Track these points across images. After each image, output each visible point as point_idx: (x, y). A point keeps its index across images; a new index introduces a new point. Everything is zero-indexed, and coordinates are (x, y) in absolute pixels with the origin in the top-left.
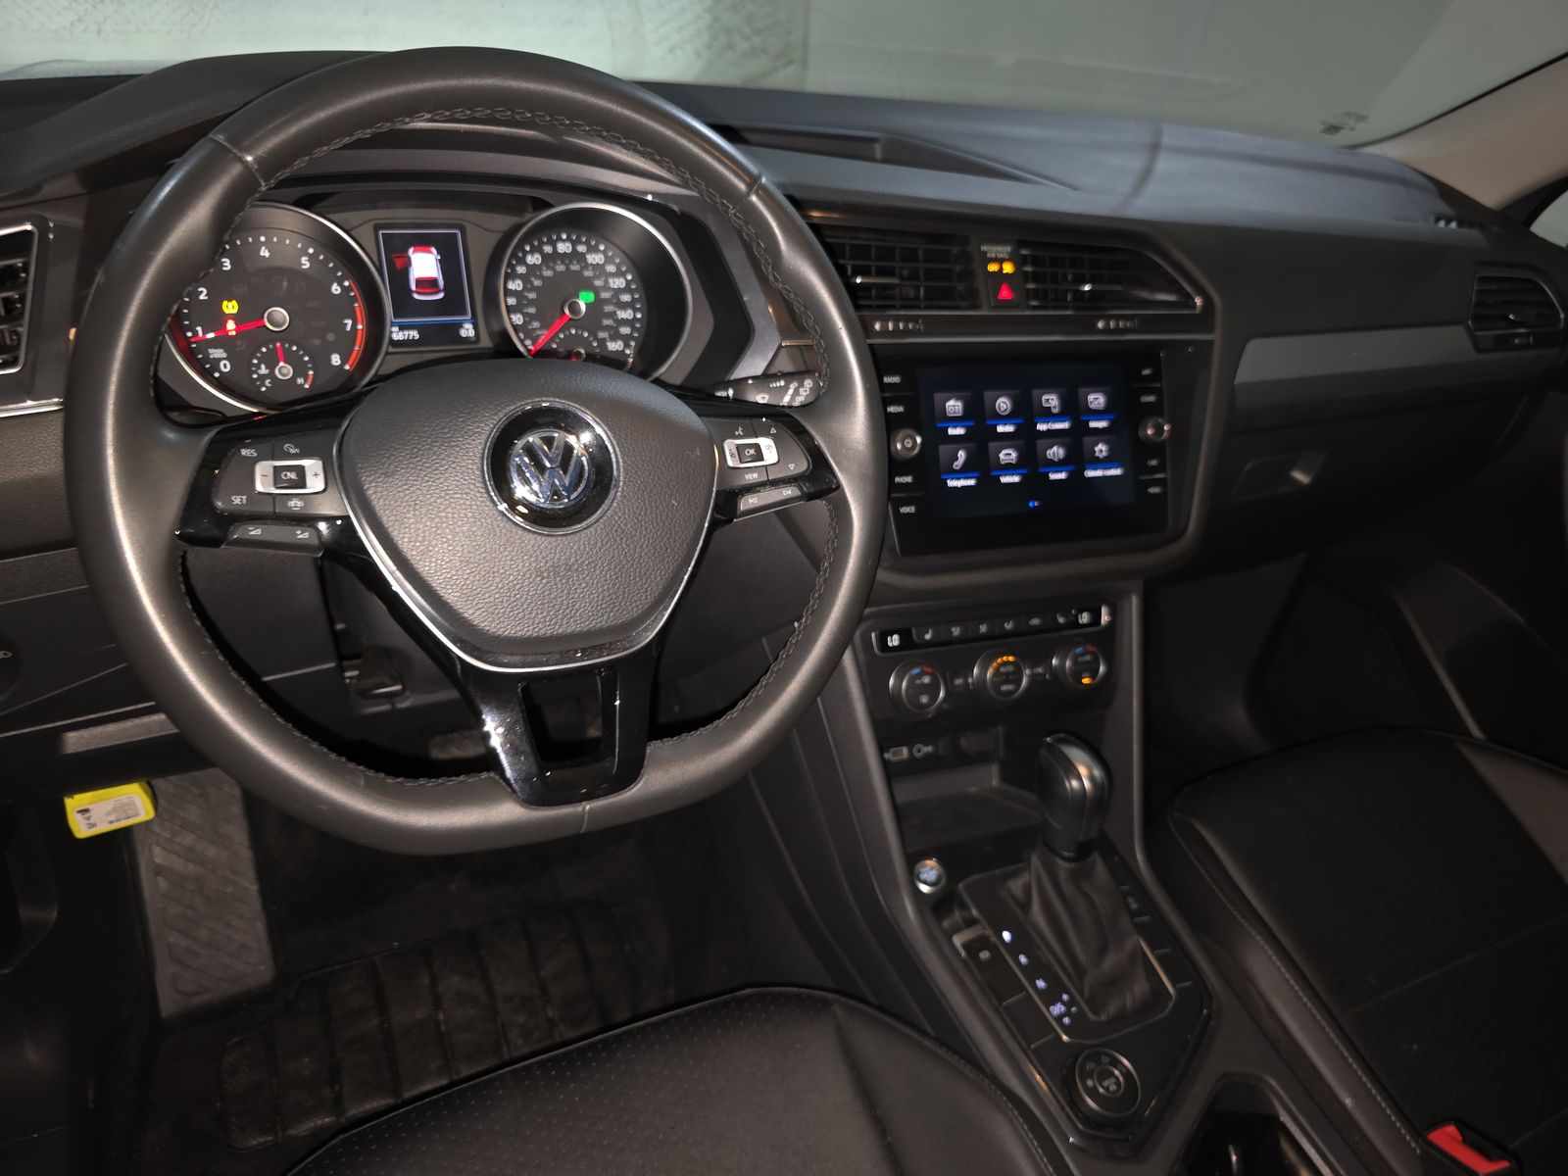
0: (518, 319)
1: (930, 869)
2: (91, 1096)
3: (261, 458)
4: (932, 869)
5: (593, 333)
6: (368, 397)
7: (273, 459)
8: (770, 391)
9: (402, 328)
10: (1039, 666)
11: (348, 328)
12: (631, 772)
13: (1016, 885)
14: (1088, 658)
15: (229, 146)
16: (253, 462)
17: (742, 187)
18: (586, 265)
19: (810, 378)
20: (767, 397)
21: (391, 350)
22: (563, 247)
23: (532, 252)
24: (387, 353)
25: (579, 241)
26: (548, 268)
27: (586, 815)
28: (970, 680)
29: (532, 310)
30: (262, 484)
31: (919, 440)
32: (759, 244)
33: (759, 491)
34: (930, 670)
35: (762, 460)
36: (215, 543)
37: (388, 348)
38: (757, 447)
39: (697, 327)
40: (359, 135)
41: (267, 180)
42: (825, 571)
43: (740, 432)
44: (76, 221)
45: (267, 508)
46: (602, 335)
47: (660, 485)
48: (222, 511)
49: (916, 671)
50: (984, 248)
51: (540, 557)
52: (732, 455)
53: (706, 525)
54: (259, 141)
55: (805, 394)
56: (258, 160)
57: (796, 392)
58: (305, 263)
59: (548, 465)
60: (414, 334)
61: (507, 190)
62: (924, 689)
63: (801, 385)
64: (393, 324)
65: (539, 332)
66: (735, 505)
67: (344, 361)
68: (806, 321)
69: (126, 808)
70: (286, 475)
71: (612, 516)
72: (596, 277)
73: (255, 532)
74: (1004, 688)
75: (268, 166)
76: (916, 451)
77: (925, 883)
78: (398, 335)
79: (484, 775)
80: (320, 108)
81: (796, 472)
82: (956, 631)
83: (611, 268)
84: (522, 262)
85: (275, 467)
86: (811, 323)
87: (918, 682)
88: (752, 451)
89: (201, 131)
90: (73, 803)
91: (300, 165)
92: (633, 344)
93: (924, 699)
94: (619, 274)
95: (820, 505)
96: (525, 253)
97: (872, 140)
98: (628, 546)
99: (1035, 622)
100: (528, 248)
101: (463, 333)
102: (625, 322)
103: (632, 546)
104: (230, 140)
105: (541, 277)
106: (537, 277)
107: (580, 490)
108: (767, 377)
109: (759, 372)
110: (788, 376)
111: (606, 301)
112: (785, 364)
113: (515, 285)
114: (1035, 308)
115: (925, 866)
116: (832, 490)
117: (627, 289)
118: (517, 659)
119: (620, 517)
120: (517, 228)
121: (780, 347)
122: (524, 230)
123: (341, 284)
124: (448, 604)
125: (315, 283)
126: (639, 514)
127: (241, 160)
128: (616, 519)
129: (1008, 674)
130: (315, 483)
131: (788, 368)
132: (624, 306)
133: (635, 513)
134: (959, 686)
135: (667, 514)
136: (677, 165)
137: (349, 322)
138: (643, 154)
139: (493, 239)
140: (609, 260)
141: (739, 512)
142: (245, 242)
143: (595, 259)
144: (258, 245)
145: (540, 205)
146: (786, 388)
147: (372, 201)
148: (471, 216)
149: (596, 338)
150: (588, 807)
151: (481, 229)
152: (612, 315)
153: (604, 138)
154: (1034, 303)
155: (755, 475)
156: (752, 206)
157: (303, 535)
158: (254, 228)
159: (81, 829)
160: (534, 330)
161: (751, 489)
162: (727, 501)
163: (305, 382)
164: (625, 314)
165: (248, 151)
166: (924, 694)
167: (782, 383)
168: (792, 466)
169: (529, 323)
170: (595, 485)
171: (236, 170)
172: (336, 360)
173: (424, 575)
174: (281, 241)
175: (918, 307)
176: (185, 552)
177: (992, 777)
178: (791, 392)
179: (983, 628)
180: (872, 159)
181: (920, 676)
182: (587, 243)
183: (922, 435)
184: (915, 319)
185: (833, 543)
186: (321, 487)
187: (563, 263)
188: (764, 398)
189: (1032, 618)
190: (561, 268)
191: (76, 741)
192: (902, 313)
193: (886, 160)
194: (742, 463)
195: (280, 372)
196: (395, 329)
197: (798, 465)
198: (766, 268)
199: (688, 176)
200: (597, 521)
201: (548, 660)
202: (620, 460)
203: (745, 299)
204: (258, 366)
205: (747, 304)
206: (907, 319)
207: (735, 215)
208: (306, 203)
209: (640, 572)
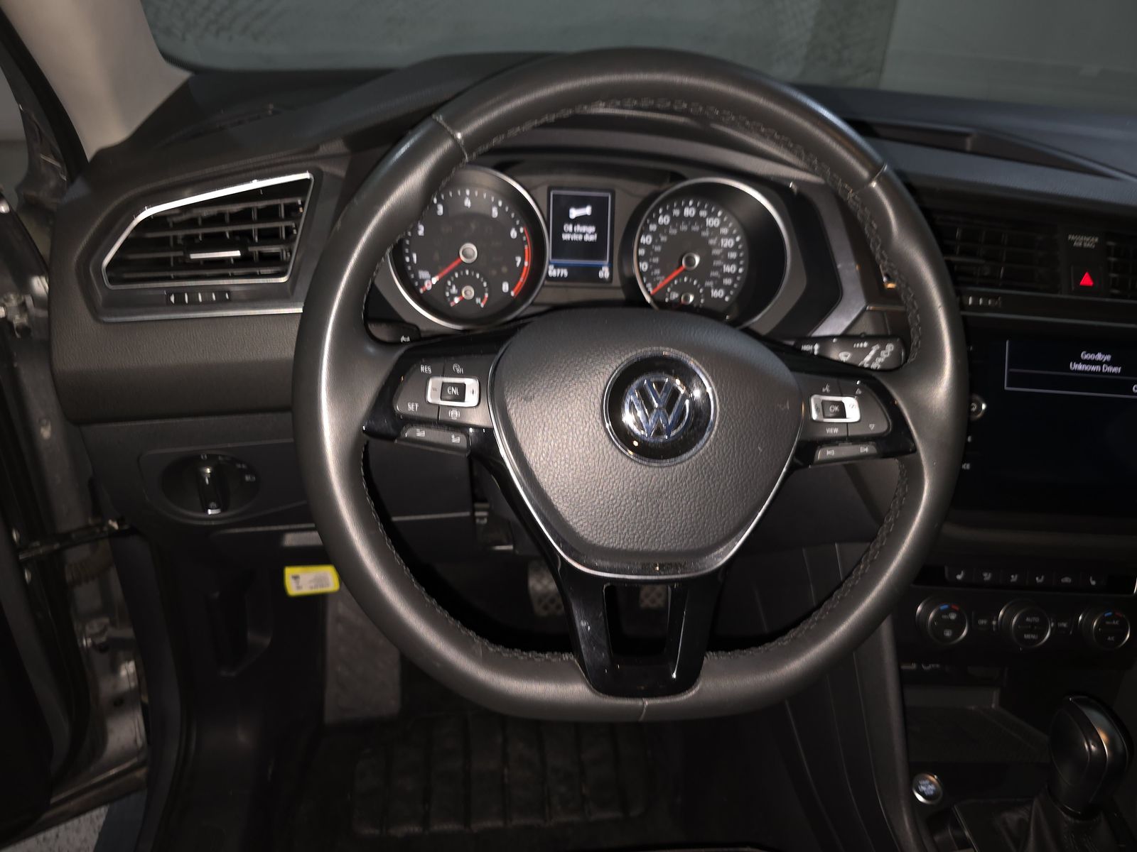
0: (644, 266)
1: (928, 786)
2: (270, 771)
3: (435, 374)
4: (931, 783)
5: (702, 283)
6: (522, 332)
7: (443, 376)
8: (852, 350)
9: (556, 266)
10: (1065, 622)
11: (518, 264)
12: (687, 681)
13: (1012, 818)
14: (1116, 623)
15: (445, 125)
16: (428, 377)
17: (865, 174)
18: (704, 227)
19: (893, 344)
20: (849, 355)
21: (546, 283)
22: (689, 212)
23: (664, 214)
24: (543, 285)
25: (701, 208)
26: (674, 227)
27: (645, 710)
28: (994, 623)
29: (656, 260)
30: (432, 396)
31: (984, 406)
32: (871, 225)
33: (837, 445)
34: (957, 608)
35: (844, 416)
36: (390, 438)
37: (544, 281)
38: (841, 405)
39: (792, 286)
40: (546, 119)
41: (470, 153)
42: (890, 525)
43: (827, 389)
44: (341, 172)
45: (432, 415)
46: (709, 284)
47: (750, 432)
48: (399, 414)
49: (944, 607)
50: (1071, 237)
51: (638, 484)
52: (817, 410)
53: (784, 470)
54: (468, 122)
55: (885, 356)
56: (465, 138)
57: (878, 354)
58: (495, 213)
59: (656, 405)
60: (564, 272)
61: (652, 164)
62: (949, 624)
63: (883, 348)
64: (550, 263)
65: (658, 278)
66: (813, 454)
67: (511, 288)
68: (905, 297)
69: (321, 581)
70: (451, 390)
71: (703, 455)
72: (710, 237)
73: (420, 433)
74: (1027, 636)
75: (472, 143)
76: (979, 415)
77: (922, 794)
78: (553, 272)
79: (566, 657)
80: (518, 95)
81: (875, 432)
82: (987, 576)
83: (724, 231)
84: (655, 221)
85: (443, 383)
86: (909, 299)
87: (944, 617)
88: (836, 408)
89: (427, 113)
90: (289, 572)
91: (496, 141)
92: (732, 293)
93: (948, 633)
94: (730, 235)
95: (894, 463)
96: (658, 216)
97: (966, 135)
98: (714, 482)
99: (1067, 580)
100: (661, 211)
101: (601, 275)
102: (728, 275)
103: (717, 483)
104: (446, 120)
105: (667, 234)
106: (664, 234)
107: (679, 429)
108: (847, 338)
109: (839, 331)
110: (872, 339)
111: (716, 257)
112: (866, 327)
113: (647, 240)
114: (1113, 296)
115: (926, 779)
116: (908, 453)
117: (735, 248)
118: (607, 564)
119: (710, 457)
120: (656, 195)
121: (864, 311)
122: (662, 197)
123: (518, 230)
124: (559, 512)
125: (500, 227)
126: (728, 456)
127: (453, 137)
128: (707, 458)
129: (1033, 624)
130: (471, 398)
131: (870, 331)
132: (730, 262)
133: (724, 454)
134: (983, 626)
135: (752, 459)
136: (807, 152)
137: (519, 260)
138: (778, 143)
139: (635, 202)
140: (723, 224)
141: (815, 461)
142: (455, 194)
143: (713, 222)
144: (464, 196)
145: (678, 177)
146: (868, 350)
147: (549, 168)
148: (621, 184)
149: (703, 286)
150: (647, 703)
151: (627, 194)
152: (720, 268)
153: (746, 127)
154: (1116, 291)
155: (836, 430)
156: (872, 192)
157: (456, 439)
158: (463, 186)
159: (292, 589)
160: (656, 276)
161: (832, 441)
162: (806, 450)
163: (482, 301)
164: (730, 269)
165: (459, 130)
166: (948, 628)
167: (866, 344)
168: (872, 426)
169: (653, 270)
170: (693, 427)
171: (447, 145)
172: (505, 287)
173: (543, 485)
174: (480, 195)
175: (997, 287)
176: (368, 442)
177: (993, 700)
178: (872, 353)
179: (1014, 578)
180: (963, 151)
181: (947, 612)
182: (709, 210)
183: (986, 403)
184: (994, 297)
185: (901, 501)
186: (475, 402)
187: (686, 223)
188: (846, 356)
189: (1064, 577)
190: (684, 228)
191: (291, 540)
192: (983, 289)
193: (974, 153)
194: (825, 417)
195: (465, 292)
196: (551, 267)
197: (878, 426)
198: (875, 247)
199: (815, 161)
200: (691, 457)
201: (631, 569)
202: (718, 407)
203: (839, 266)
204: (451, 287)
205: (839, 271)
206: (986, 296)
207: (853, 198)
208: (502, 168)
209: (721, 507)
